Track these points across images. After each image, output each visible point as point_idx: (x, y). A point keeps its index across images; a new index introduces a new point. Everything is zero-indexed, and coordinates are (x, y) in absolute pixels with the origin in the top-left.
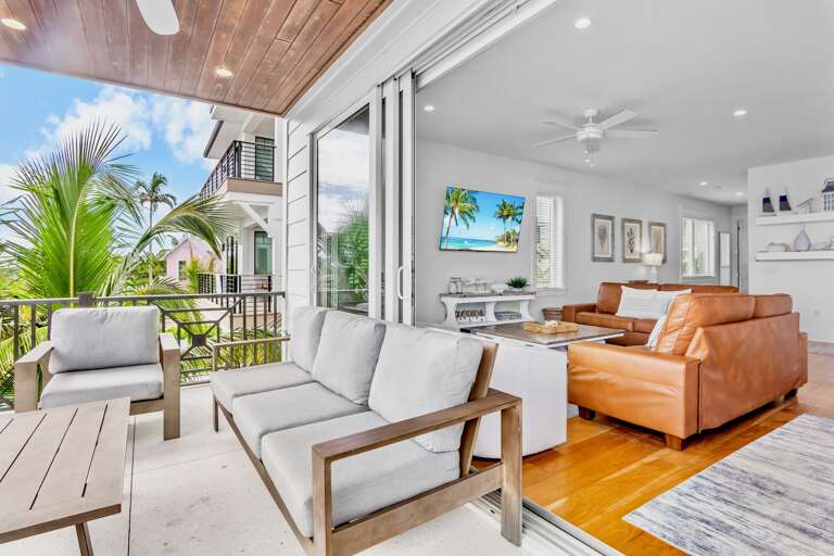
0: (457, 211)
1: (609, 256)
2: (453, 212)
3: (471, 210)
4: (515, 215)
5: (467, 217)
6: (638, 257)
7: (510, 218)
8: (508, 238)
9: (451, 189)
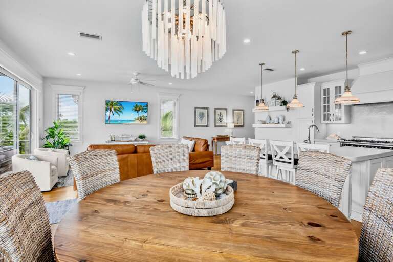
0: (112, 109)
1: (206, 124)
2: (111, 110)
3: (119, 109)
4: (143, 109)
5: (118, 112)
6: (225, 125)
7: (141, 111)
8: (141, 119)
9: (108, 101)
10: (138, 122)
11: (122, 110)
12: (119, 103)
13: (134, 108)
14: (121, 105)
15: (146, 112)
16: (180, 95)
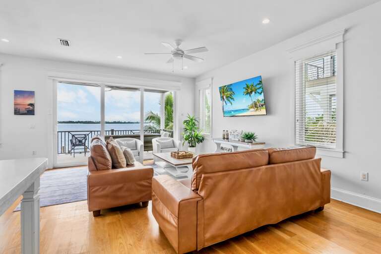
0: (225, 97)
3: (230, 95)
4: (256, 90)
5: (230, 99)
7: (253, 93)
8: (255, 105)
9: (220, 88)
10: (252, 112)
11: (233, 97)
12: (230, 87)
13: (244, 90)
14: (231, 89)
15: (261, 94)
16: (346, 31)
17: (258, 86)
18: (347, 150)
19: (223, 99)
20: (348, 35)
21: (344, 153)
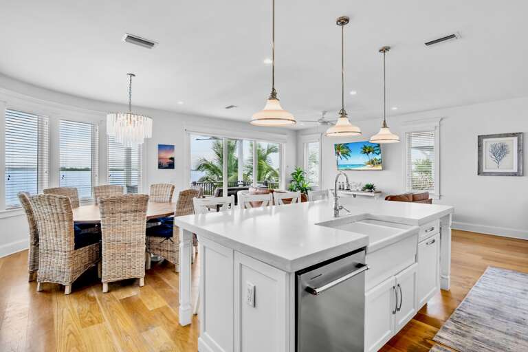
0: (340, 153)
3: (347, 152)
4: (374, 151)
5: (346, 155)
7: (371, 153)
8: (372, 162)
9: (335, 145)
10: (369, 167)
11: (349, 153)
12: (346, 146)
13: (362, 150)
14: (348, 148)
15: (378, 154)
16: (442, 119)
17: (376, 148)
18: (442, 194)
19: (338, 154)
20: (443, 122)
21: (440, 196)
